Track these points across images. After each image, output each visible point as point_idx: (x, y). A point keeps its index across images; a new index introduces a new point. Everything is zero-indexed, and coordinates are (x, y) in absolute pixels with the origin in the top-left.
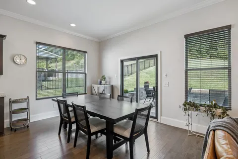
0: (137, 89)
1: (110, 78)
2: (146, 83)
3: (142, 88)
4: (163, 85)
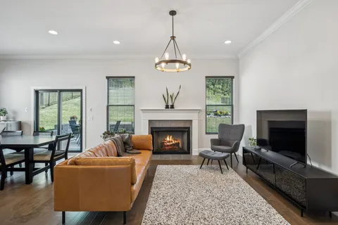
0: (58, 127)
1: (15, 112)
2: (73, 118)
3: (66, 125)
4: (88, 119)
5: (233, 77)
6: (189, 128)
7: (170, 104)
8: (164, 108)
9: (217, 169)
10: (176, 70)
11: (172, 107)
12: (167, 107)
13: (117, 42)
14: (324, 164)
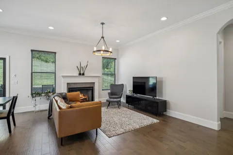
4: (12, 83)
5: (116, 59)
6: (93, 87)
7: (82, 72)
8: (77, 75)
9: (117, 107)
10: (100, 54)
11: (83, 74)
12: (80, 74)
13: (51, 28)
14: (160, 97)
